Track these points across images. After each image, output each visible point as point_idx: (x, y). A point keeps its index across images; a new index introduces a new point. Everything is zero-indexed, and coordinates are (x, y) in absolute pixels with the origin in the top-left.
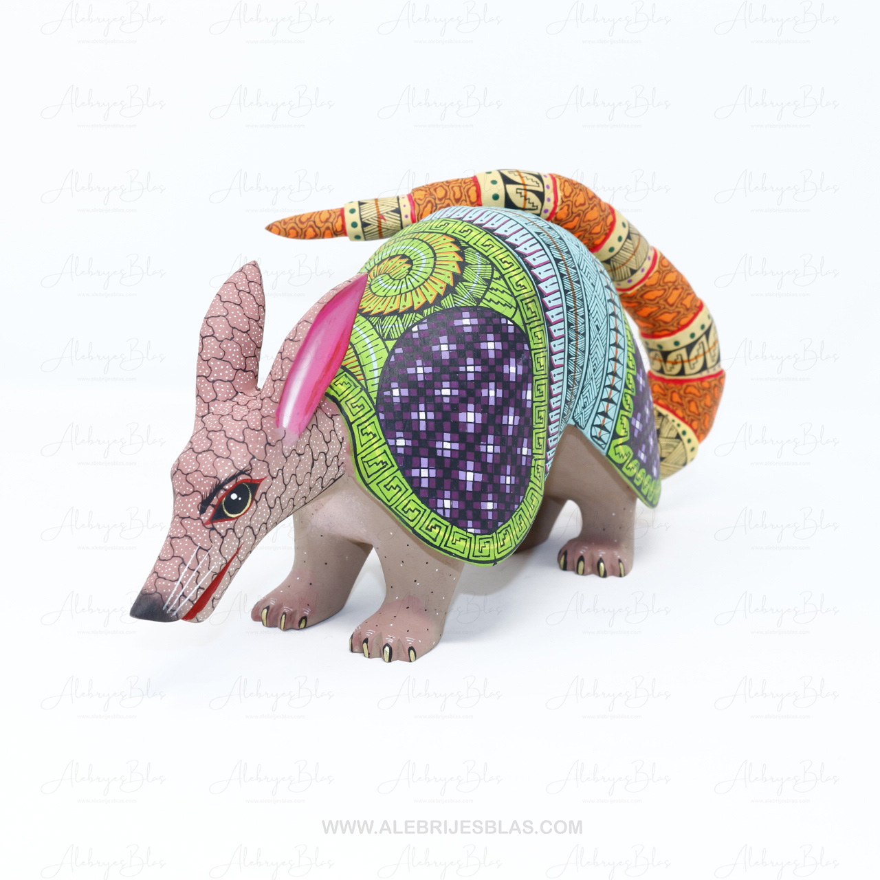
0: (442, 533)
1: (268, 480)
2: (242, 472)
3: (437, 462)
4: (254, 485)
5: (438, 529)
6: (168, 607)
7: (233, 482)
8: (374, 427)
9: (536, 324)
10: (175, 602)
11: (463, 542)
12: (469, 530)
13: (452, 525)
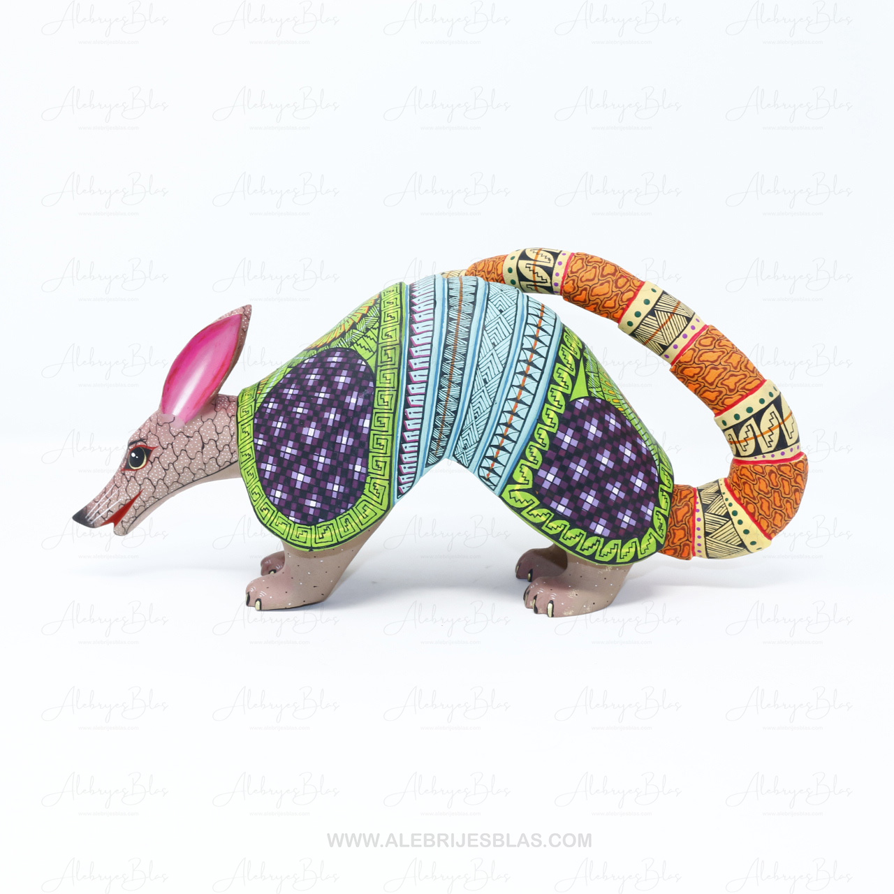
0: (269, 515)
1: (160, 449)
2: (141, 440)
3: (279, 461)
4: (148, 451)
5: (267, 511)
6: (88, 517)
7: (134, 445)
8: (249, 429)
9: (389, 367)
10: (93, 515)
11: (284, 526)
12: (290, 518)
13: (278, 511)
